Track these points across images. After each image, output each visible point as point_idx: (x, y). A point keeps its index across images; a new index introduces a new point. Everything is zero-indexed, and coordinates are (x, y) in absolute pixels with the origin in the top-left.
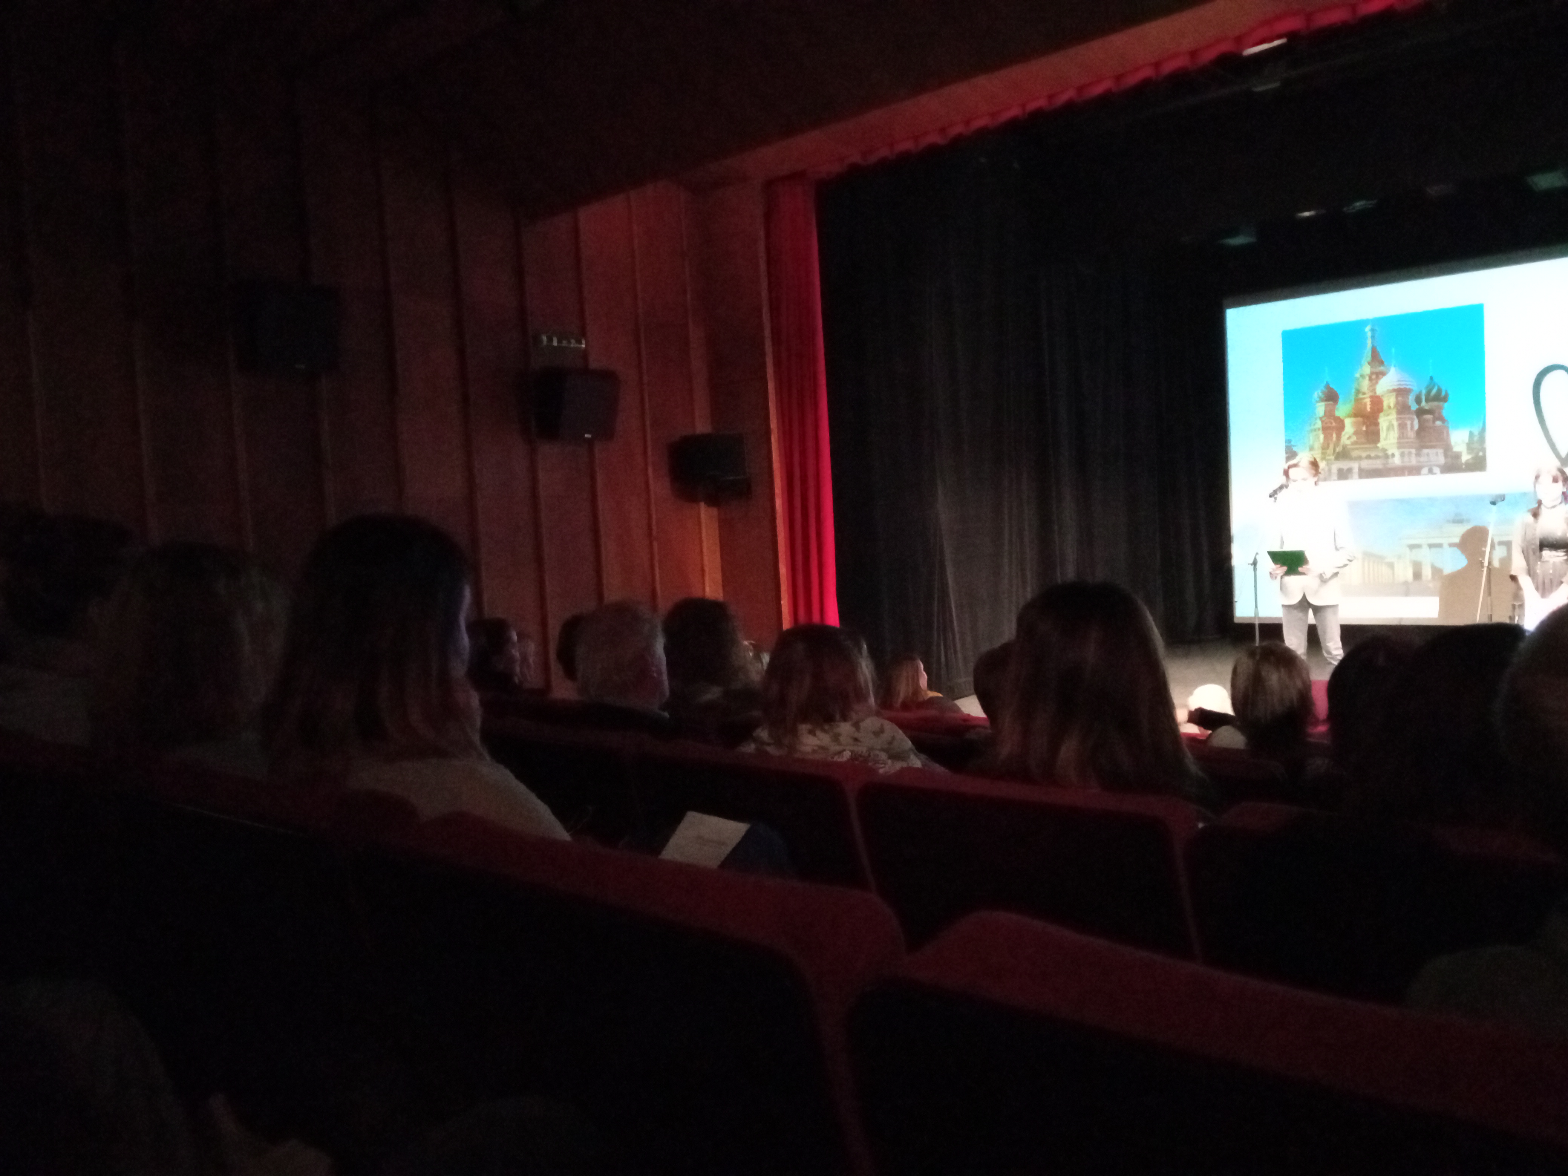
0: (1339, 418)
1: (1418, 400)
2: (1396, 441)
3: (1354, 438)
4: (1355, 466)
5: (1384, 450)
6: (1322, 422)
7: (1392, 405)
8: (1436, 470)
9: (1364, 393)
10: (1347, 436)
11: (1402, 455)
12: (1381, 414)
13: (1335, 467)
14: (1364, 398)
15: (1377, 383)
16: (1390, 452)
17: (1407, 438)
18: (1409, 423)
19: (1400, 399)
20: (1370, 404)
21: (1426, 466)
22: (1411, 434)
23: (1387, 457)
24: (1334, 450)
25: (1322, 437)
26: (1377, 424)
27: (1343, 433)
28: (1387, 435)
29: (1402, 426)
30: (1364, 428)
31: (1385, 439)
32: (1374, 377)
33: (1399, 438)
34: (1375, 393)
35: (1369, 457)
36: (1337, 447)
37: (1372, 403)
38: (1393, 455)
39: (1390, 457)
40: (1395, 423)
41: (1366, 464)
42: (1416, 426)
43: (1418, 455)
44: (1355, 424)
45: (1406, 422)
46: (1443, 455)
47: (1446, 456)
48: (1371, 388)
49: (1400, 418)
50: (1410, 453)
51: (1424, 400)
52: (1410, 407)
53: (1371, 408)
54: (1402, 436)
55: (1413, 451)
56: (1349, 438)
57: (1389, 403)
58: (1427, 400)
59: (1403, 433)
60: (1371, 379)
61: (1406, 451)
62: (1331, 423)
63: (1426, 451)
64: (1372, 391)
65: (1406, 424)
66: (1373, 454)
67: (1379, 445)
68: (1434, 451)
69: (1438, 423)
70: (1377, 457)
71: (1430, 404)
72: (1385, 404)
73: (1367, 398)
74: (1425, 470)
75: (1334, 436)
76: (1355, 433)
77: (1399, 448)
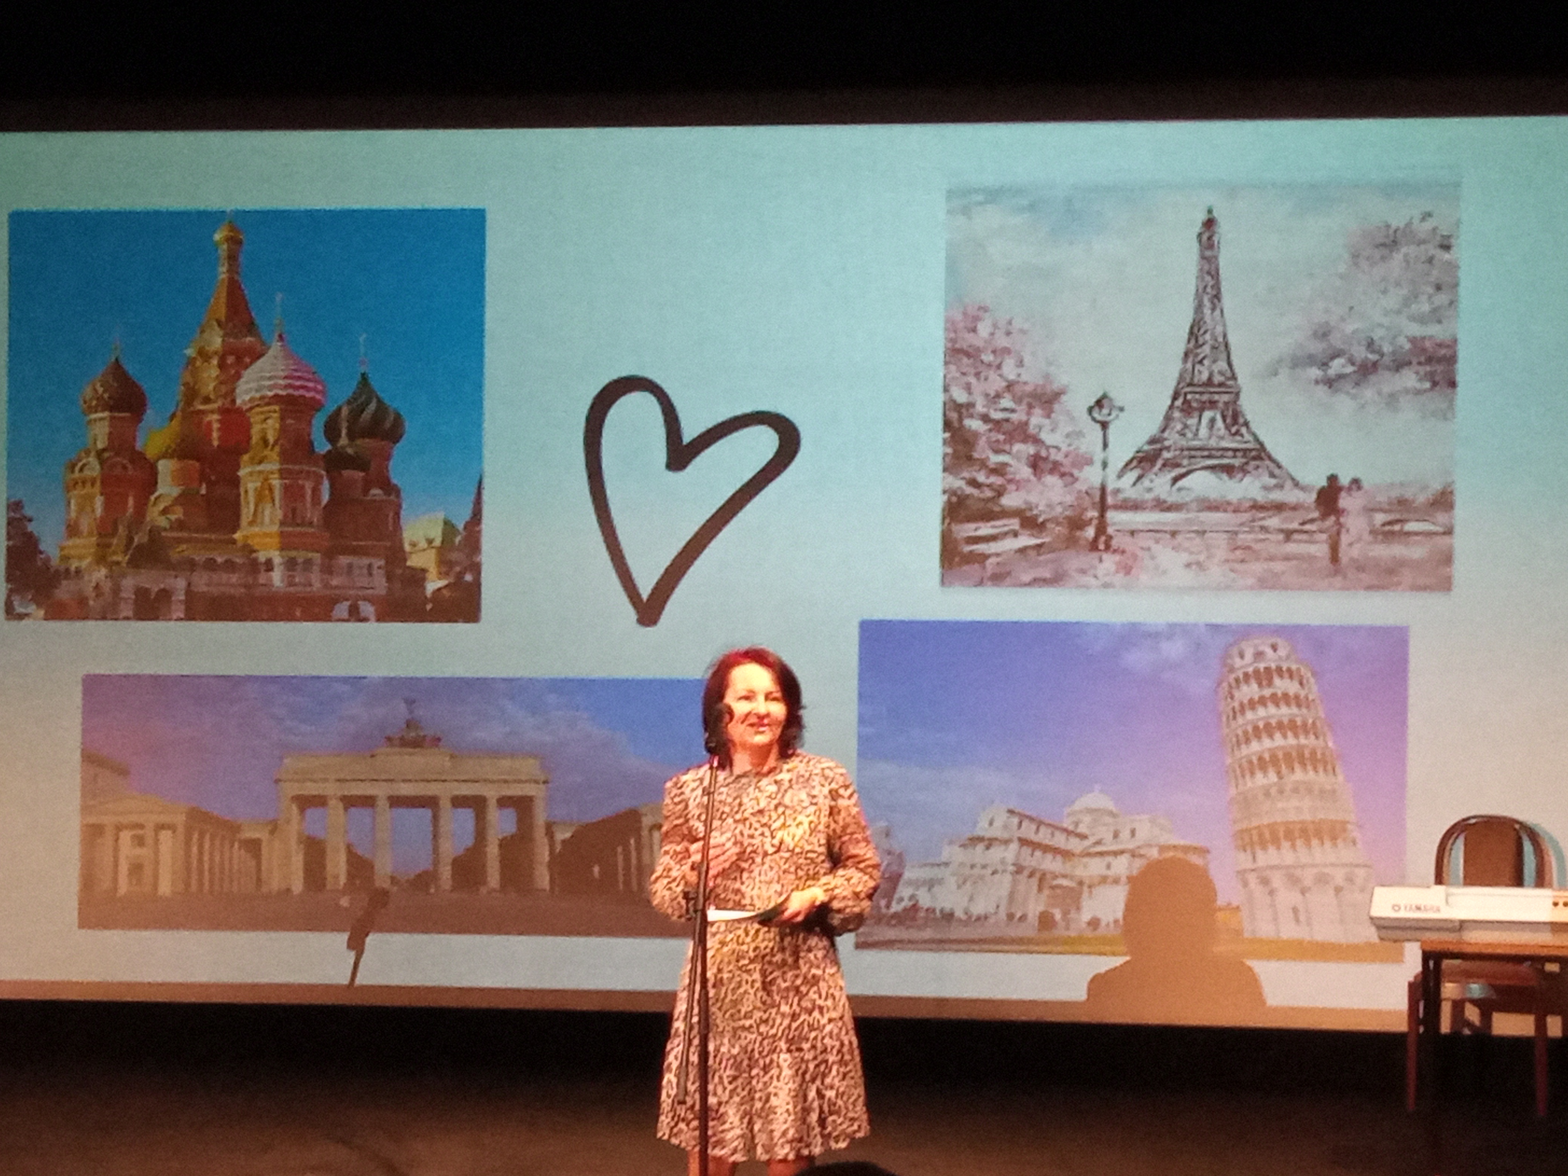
0: (141, 456)
1: (331, 431)
2: (275, 528)
3: (178, 514)
4: (180, 584)
5: (249, 550)
6: (102, 462)
7: (271, 439)
8: (367, 609)
9: (207, 400)
10: (161, 507)
11: (291, 564)
12: (246, 457)
13: (129, 583)
14: (203, 412)
15: (238, 376)
16: (262, 557)
17: (302, 524)
18: (308, 486)
19: (290, 421)
20: (219, 429)
21: (347, 600)
22: (314, 515)
23: (255, 567)
24: (130, 539)
25: (99, 502)
26: (235, 482)
27: (152, 498)
28: (256, 511)
29: (292, 494)
30: (203, 491)
31: (251, 523)
32: (230, 360)
33: (282, 523)
34: (233, 401)
35: (211, 565)
36: (137, 533)
37: (225, 427)
38: (269, 565)
39: (263, 568)
40: (276, 483)
41: (202, 582)
42: (325, 497)
43: (328, 570)
44: (181, 477)
45: (300, 482)
46: (382, 572)
47: (389, 578)
48: (224, 389)
49: (290, 472)
50: (308, 562)
51: (344, 432)
52: (311, 444)
53: (220, 438)
54: (292, 517)
55: (317, 557)
56: (165, 512)
57: (264, 432)
58: (351, 436)
59: (294, 510)
60: (222, 366)
61: (301, 556)
62: (125, 467)
63: (344, 560)
64: (225, 396)
65: (303, 487)
66: (220, 560)
67: (237, 536)
68: (365, 561)
69: (376, 492)
70: (230, 566)
71: (359, 442)
72: (255, 431)
73: (212, 412)
74: (342, 609)
75: (131, 501)
76: (183, 499)
77: (282, 548)
